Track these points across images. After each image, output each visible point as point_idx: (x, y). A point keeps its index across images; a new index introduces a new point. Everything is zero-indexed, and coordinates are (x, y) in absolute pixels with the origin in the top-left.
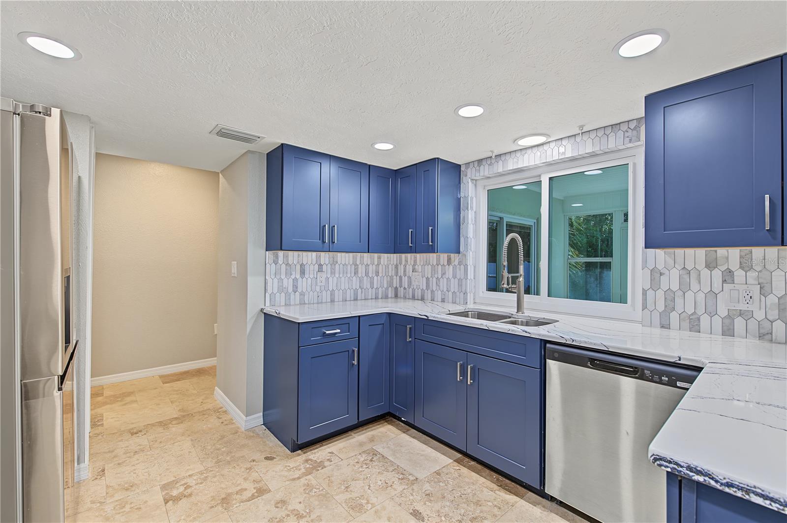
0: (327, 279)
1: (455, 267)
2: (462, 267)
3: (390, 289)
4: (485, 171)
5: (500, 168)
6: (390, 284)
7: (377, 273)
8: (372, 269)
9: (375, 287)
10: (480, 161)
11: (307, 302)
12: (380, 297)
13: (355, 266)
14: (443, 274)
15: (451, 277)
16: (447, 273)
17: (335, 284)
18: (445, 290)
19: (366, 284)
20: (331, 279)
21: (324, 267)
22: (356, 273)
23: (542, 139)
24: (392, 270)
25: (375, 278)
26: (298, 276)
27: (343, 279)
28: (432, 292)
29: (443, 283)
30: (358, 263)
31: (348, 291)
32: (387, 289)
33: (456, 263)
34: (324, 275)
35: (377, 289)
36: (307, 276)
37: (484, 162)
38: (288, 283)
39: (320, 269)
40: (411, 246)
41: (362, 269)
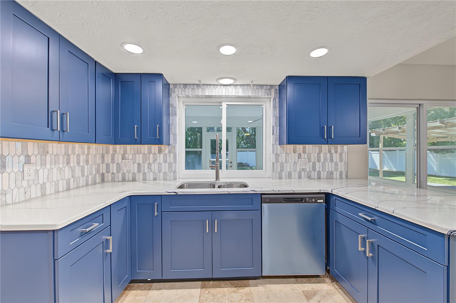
0: (37, 171)
1: (165, 155)
2: (172, 155)
3: (97, 175)
4: (189, 92)
5: (199, 92)
6: (98, 171)
7: (87, 162)
8: (82, 158)
9: (86, 175)
10: (185, 85)
11: (9, 201)
12: (90, 183)
13: (67, 156)
14: (155, 160)
15: (162, 161)
16: (158, 159)
17: (46, 177)
18: (157, 171)
20: (41, 171)
21: (33, 159)
22: (68, 163)
23: (231, 81)
24: (99, 159)
25: (86, 166)
27: (55, 170)
28: (144, 174)
29: (155, 167)
30: (70, 153)
31: (61, 182)
32: (95, 175)
33: (167, 151)
34: (33, 168)
35: (88, 176)
36: (8, 170)
37: (188, 87)
39: (28, 161)
40: (136, 139)
41: (73, 159)
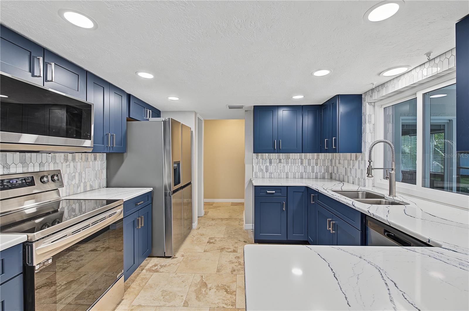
0: (284, 166)
1: (359, 161)
2: (363, 161)
3: (326, 173)
5: (384, 92)
6: (327, 170)
7: (317, 164)
8: (313, 161)
9: (315, 172)
10: (373, 90)
11: (273, 177)
12: (319, 177)
13: (301, 160)
14: (353, 166)
15: (357, 168)
16: (355, 166)
17: (288, 169)
18: (354, 176)
19: (309, 169)
20: (286, 167)
21: (282, 161)
22: (302, 163)
23: (404, 70)
24: (328, 163)
25: (315, 167)
26: (268, 164)
27: (293, 167)
28: (348, 177)
29: (353, 171)
30: (303, 158)
31: (297, 173)
32: (324, 173)
33: (360, 159)
34: (282, 165)
35: (317, 173)
36: (273, 165)
37: (375, 91)
38: (264, 168)
39: (280, 162)
40: (327, 149)
41: (305, 162)
